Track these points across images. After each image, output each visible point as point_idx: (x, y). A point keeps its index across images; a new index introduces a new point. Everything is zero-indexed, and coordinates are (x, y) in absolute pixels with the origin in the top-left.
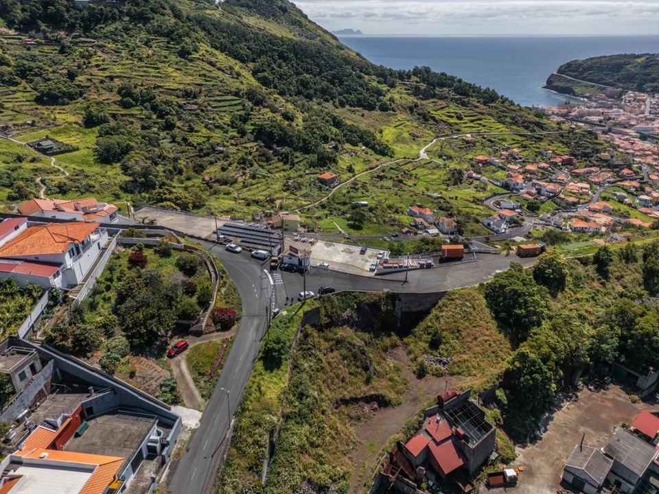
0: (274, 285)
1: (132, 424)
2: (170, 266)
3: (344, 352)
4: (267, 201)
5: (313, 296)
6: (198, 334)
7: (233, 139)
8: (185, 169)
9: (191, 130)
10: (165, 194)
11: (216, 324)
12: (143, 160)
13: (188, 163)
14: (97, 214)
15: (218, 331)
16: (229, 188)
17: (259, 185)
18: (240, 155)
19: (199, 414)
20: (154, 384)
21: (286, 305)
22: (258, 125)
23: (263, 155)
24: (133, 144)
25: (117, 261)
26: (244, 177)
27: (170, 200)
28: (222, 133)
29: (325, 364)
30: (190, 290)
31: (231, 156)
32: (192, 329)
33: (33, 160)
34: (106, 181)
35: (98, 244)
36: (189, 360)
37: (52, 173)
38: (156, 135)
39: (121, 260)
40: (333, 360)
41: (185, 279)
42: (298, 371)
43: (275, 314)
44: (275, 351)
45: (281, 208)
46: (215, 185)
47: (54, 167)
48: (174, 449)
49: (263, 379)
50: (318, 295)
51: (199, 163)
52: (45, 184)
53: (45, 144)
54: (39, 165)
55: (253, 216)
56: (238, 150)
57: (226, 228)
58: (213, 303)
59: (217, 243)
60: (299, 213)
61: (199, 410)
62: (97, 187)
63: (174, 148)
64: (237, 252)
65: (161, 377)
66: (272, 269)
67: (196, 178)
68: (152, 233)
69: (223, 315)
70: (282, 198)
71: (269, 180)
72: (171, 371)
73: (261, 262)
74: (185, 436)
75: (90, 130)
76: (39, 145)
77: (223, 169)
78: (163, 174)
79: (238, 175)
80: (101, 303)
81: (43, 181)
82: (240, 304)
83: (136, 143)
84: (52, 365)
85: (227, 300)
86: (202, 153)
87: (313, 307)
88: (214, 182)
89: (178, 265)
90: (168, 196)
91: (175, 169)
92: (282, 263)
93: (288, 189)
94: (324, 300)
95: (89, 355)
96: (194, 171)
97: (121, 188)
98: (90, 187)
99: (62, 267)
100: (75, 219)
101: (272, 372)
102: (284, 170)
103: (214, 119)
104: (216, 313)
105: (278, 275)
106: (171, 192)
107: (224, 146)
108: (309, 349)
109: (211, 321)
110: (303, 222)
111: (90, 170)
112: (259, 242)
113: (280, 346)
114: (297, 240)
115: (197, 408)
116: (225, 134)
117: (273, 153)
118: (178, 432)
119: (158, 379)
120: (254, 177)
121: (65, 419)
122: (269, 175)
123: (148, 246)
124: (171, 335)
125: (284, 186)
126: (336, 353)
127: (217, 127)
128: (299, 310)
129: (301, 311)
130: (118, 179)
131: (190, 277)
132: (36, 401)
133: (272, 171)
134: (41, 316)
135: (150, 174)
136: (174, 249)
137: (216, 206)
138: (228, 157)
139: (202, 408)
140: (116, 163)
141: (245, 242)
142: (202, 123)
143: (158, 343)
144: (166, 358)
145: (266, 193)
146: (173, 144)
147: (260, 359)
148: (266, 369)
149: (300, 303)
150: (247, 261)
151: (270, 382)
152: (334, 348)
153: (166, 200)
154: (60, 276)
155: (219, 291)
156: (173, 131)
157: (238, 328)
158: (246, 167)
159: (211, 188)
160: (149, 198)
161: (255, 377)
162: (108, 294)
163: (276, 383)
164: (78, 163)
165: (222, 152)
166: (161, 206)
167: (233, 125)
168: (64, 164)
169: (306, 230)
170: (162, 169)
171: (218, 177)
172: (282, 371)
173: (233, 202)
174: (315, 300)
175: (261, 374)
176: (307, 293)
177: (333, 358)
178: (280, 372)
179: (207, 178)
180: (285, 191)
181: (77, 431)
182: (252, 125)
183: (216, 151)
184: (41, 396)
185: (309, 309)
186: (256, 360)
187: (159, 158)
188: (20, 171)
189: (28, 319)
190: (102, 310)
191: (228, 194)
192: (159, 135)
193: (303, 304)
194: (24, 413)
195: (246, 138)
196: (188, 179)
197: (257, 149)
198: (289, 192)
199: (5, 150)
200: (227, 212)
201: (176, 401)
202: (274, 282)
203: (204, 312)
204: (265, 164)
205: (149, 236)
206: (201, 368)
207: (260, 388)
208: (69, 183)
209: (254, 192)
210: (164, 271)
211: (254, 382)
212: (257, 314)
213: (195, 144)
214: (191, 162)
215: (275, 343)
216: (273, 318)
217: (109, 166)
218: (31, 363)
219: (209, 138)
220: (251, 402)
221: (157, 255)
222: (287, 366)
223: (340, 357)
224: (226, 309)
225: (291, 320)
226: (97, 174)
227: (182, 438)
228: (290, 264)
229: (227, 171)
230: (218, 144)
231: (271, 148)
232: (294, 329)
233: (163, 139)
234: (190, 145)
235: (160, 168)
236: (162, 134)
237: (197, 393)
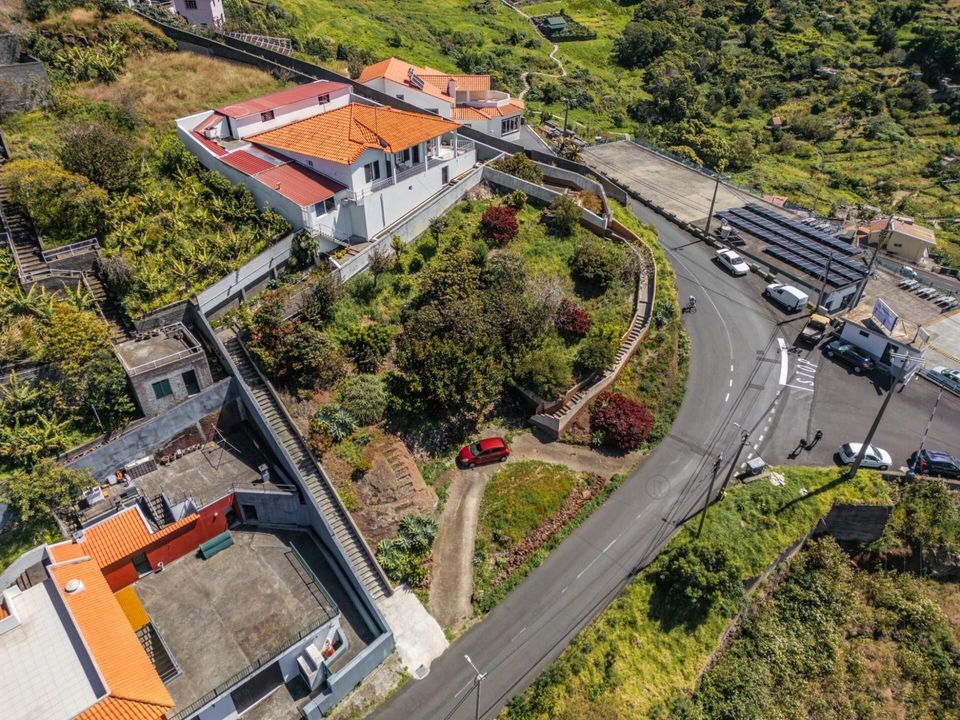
0: (785, 389)
1: (296, 592)
2: (557, 259)
3: (916, 660)
4: (877, 188)
5: (885, 467)
6: (546, 435)
7: (860, 55)
8: (745, 98)
9: (788, 27)
10: (689, 132)
11: (594, 428)
12: (680, 69)
13: (755, 88)
14: (480, 111)
15: (592, 446)
16: (810, 147)
17: (874, 153)
18: (861, 88)
19: (440, 643)
20: (390, 515)
21: (792, 456)
22: (928, 33)
23: (910, 95)
24: (676, 39)
25: (462, 215)
26: (849, 132)
27: (692, 144)
28: (842, 41)
29: (838, 666)
30: (571, 329)
31: (841, 86)
32: (537, 418)
33: (529, 45)
34: (613, 94)
35: (445, 171)
36: (490, 493)
37: (545, 68)
38: (722, 30)
39: (469, 215)
40: (871, 665)
41: (574, 299)
42: (750, 648)
43: (750, 472)
44: (696, 585)
45: (901, 208)
46: (786, 135)
47: (551, 60)
48: (346, 703)
49: (632, 640)
50: (904, 469)
51: (775, 90)
52: (529, 84)
53: (555, 22)
54: (534, 53)
55: (833, 208)
56: (862, 78)
57: (747, 214)
58: (610, 376)
59: (702, 239)
60: (937, 227)
61: (446, 632)
62: (597, 101)
63: (742, 58)
64: (734, 274)
65: (412, 504)
66: (803, 343)
67: (758, 116)
68: (561, 177)
69: (618, 416)
70: (912, 190)
71: (901, 147)
72: (442, 497)
73: (782, 316)
74: (383, 683)
75: (625, 9)
76: (546, 22)
77: (816, 110)
78: (705, 100)
79: (840, 126)
80: (385, 293)
81: (529, 78)
82: (677, 404)
83: (684, 38)
84: (226, 388)
85: (646, 383)
86: (790, 73)
87: (872, 500)
88: (788, 131)
89: (572, 262)
90: (691, 138)
91: (727, 95)
92: (835, 337)
93: (934, 175)
94: (913, 491)
95: (302, 393)
96: (759, 105)
97: (630, 110)
98: (586, 99)
99: (343, 194)
100: (436, 111)
101: (666, 629)
102: (944, 135)
103: (838, 11)
104: (605, 405)
105: (809, 364)
106: (699, 132)
107: (836, 66)
108: (811, 603)
109: (587, 416)
110: (939, 248)
111: (595, 72)
112: (804, 264)
113: (714, 578)
114: (906, 288)
115: (447, 623)
116: (848, 43)
117: (933, 95)
118: (376, 661)
119: (405, 506)
120: (869, 135)
121: (191, 510)
122: (906, 137)
123: (536, 202)
124: (491, 412)
125: (929, 165)
126: (887, 647)
127: (838, 28)
128: (824, 489)
129: (829, 496)
130: (632, 95)
131: (587, 298)
132: (175, 446)
133: (916, 131)
134: (268, 279)
135: (680, 96)
136: (585, 224)
137: (771, 175)
138: (835, 88)
139: (456, 632)
140: (640, 68)
141: (773, 255)
142: (813, 17)
143: (454, 420)
144: (450, 462)
145: (884, 171)
146: (743, 50)
147: (650, 578)
148: (652, 615)
149: (835, 468)
150: (747, 302)
151: (647, 656)
152: (886, 631)
153: (686, 143)
154: (335, 213)
155: (637, 353)
156: (754, 26)
157: (642, 462)
158: (863, 113)
159: (777, 139)
160: (663, 135)
161: (611, 624)
162: (407, 279)
163: (663, 667)
164: (586, 60)
165: (826, 77)
166: (673, 152)
167: (872, 27)
168: (567, 57)
169: (938, 267)
170: (707, 91)
171: (800, 120)
172: (698, 640)
173: (807, 175)
174: (887, 478)
175: (633, 624)
176: (870, 451)
177: (870, 657)
178: (689, 642)
179: (777, 121)
180: (925, 176)
181: (202, 546)
182: (914, 30)
183: (818, 73)
184: (188, 438)
185: (857, 501)
186: (641, 575)
187: (710, 71)
188: (507, 58)
189: (231, 278)
190: (382, 308)
191: (805, 156)
192: (726, 30)
193: (845, 478)
194: (139, 462)
195: (888, 56)
196: (744, 116)
197: (902, 82)
198: (936, 180)
199: (502, 24)
200: (786, 189)
201: (413, 580)
202: (790, 379)
203: (581, 389)
204: (906, 114)
205: (548, 180)
206: (505, 526)
207: (609, 665)
208: (560, 87)
209: (856, 164)
210: (540, 265)
211: (601, 639)
212: (704, 447)
213: (783, 54)
214: (761, 86)
215: (705, 561)
216: (741, 478)
217: (626, 72)
218: (188, 369)
219: (812, 47)
220: (569, 691)
221: (543, 228)
222: (718, 631)
223: (893, 666)
224: (632, 404)
225: (787, 508)
226: (604, 81)
227: (376, 683)
228: (857, 349)
229: (822, 114)
230: (825, 62)
231: (933, 83)
232: (785, 540)
233: (731, 38)
234: (775, 55)
235: (704, 89)
236: (733, 29)
237: (466, 581)
